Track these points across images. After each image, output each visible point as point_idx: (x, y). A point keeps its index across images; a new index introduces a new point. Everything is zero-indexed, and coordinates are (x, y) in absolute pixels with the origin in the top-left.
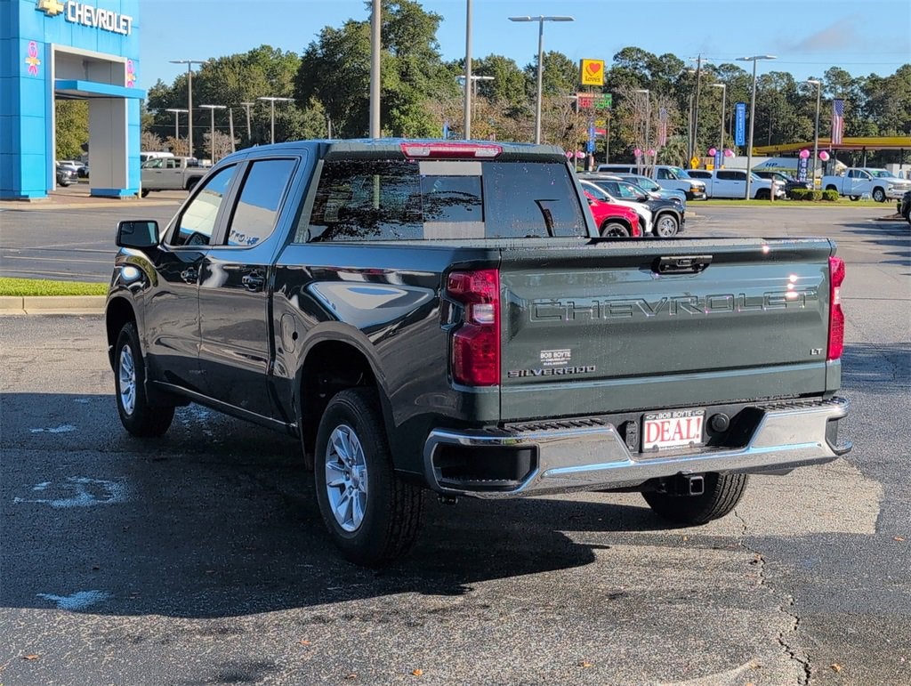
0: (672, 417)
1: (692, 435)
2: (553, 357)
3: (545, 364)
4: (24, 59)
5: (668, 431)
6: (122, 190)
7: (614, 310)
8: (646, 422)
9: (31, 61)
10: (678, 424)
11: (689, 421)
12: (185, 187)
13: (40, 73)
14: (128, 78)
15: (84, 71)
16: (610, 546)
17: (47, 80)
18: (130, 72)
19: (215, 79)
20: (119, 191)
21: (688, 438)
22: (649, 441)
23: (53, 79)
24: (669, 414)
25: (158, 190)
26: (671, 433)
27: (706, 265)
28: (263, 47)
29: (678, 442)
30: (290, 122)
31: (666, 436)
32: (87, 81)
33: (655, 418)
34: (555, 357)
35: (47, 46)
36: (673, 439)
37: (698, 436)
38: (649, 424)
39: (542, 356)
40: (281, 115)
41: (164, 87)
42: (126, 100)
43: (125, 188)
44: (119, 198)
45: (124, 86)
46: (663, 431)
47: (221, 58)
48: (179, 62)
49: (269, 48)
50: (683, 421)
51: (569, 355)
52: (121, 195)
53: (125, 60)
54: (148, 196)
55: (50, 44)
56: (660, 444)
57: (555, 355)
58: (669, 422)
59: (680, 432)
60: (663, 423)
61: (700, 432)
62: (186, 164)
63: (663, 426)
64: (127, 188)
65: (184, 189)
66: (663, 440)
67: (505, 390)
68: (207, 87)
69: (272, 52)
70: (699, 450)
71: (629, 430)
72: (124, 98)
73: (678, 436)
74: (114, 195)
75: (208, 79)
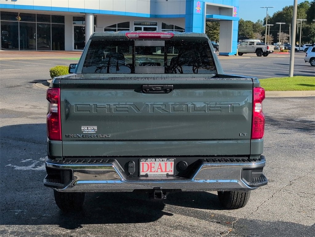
0: (155, 161)
1: (168, 170)
2: (88, 129)
3: (84, 132)
4: (195, 8)
5: (154, 167)
6: (230, 53)
7: (118, 109)
8: (141, 162)
9: (198, 9)
10: (160, 165)
11: (166, 164)
12: (255, 52)
13: (201, 13)
14: (234, 13)
15: (219, 11)
16: (173, 214)
17: (203, 15)
18: (235, 11)
19: (287, 13)
20: (229, 53)
21: (166, 171)
22: (143, 171)
23: (205, 14)
24: (154, 159)
25: (246, 53)
26: (156, 169)
27: (171, 90)
28: (305, 2)
29: (159, 173)
30: (310, 28)
31: (153, 170)
32: (220, 15)
33: (146, 161)
34: (89, 129)
35: (204, 3)
36: (157, 172)
37: (171, 171)
38: (143, 164)
39: (82, 128)
40: (307, 26)
41: (269, 17)
42: (233, 21)
43: (230, 52)
44: (228, 56)
45: (232, 16)
46: (151, 167)
47: (290, 6)
48: (264, 8)
49: (308, 2)
50: (163, 164)
51: (96, 129)
52: (229, 55)
53: (233, 7)
54: (243, 55)
55: (205, 2)
56: (149, 173)
57: (89, 128)
58: (154, 163)
59: (161, 168)
60: (151, 164)
61: (173, 169)
62: (256, 44)
63: (151, 165)
64: (231, 52)
65: (254, 53)
66: (151, 171)
67: (64, 143)
68: (284, 17)
69: (309, 3)
70: (172, 178)
71: (130, 165)
72: (232, 20)
73: (159, 170)
74: (226, 55)
75: (284, 14)
